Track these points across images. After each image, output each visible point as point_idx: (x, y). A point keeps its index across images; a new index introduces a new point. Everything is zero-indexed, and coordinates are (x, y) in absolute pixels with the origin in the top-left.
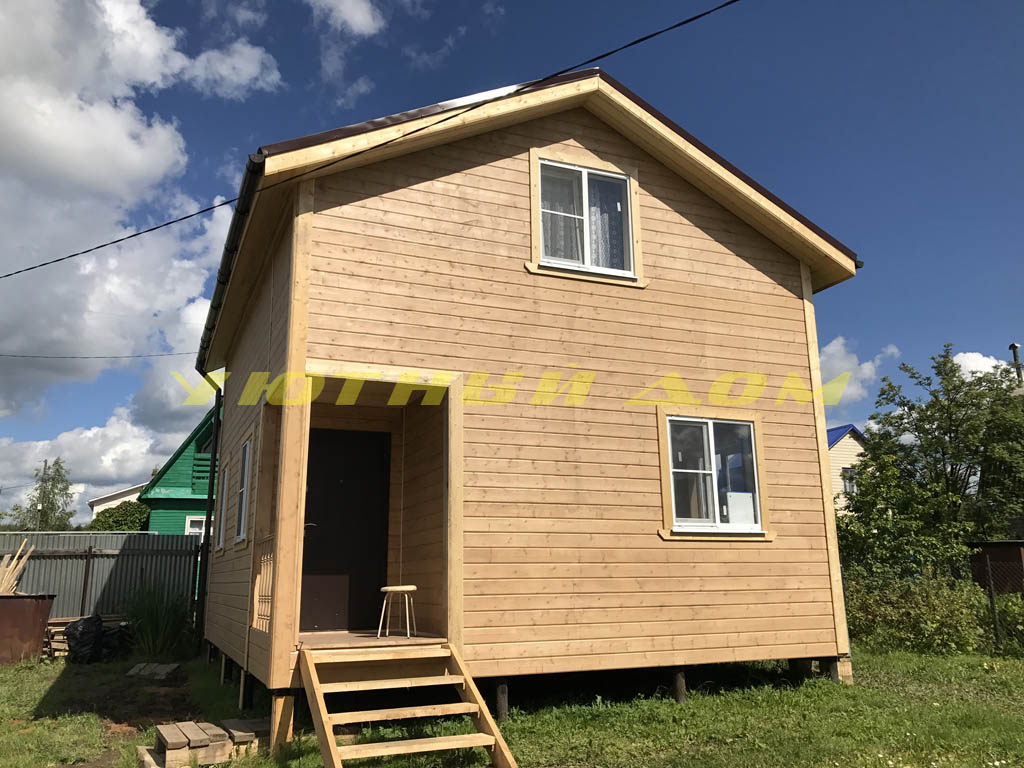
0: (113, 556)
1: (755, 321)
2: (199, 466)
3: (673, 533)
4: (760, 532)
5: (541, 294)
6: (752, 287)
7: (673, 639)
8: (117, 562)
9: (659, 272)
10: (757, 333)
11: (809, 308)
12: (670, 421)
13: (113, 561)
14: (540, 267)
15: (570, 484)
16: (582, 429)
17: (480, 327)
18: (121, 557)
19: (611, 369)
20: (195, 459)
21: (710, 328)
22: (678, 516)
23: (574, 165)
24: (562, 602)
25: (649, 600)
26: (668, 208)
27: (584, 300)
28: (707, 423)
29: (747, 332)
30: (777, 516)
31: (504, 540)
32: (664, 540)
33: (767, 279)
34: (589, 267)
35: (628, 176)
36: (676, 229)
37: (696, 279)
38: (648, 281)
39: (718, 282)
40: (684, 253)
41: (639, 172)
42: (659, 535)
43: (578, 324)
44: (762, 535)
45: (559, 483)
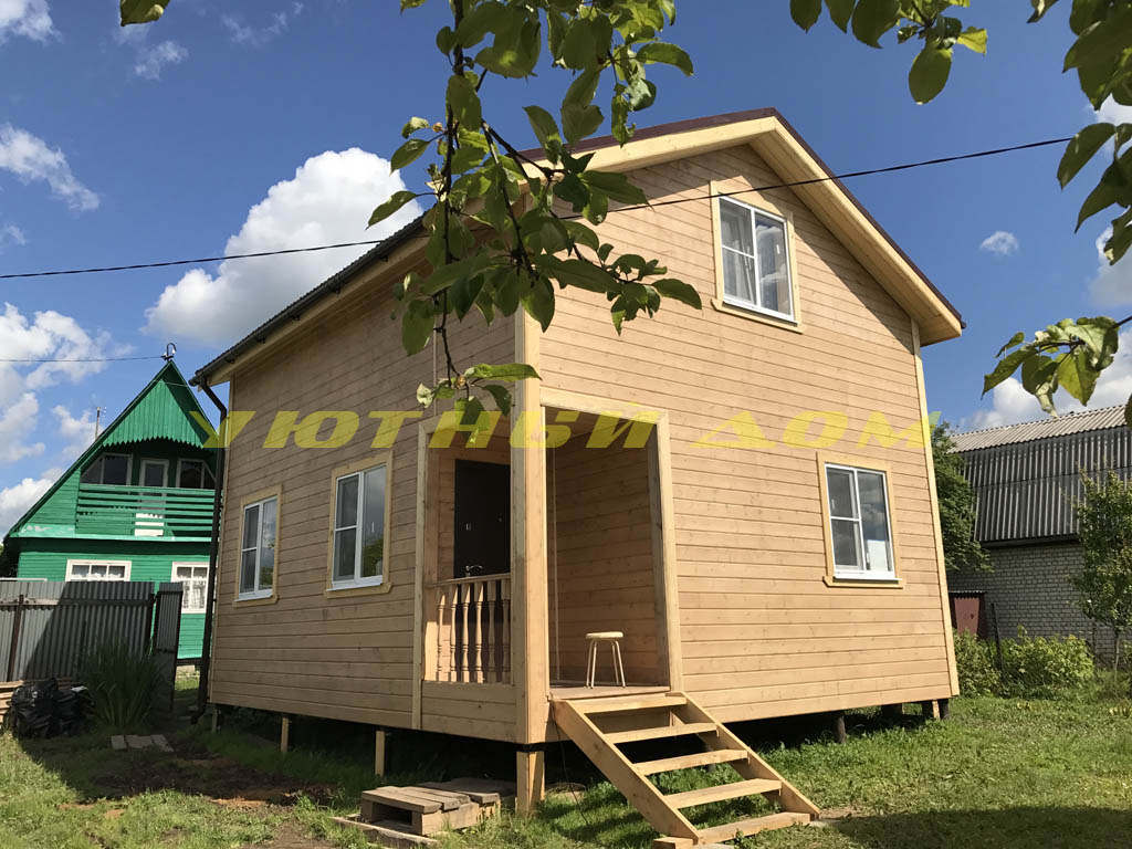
0: (49, 607)
1: (881, 373)
2: (83, 498)
3: (835, 580)
4: (893, 578)
5: (726, 333)
6: (878, 340)
7: (838, 684)
8: (54, 614)
9: (811, 317)
10: (884, 385)
11: (919, 362)
12: (828, 468)
13: (48, 613)
14: (724, 304)
15: (754, 529)
16: (762, 474)
17: (679, 363)
18: (58, 608)
19: (781, 413)
20: (80, 490)
21: (850, 377)
22: (837, 563)
23: (745, 203)
24: (756, 648)
25: (820, 646)
26: (815, 254)
27: (757, 341)
28: (852, 472)
29: (877, 384)
30: (906, 563)
31: (709, 585)
32: (828, 586)
33: (887, 332)
34: (759, 308)
35: (786, 219)
36: (823, 276)
37: (839, 328)
38: (806, 327)
39: (854, 333)
40: (828, 301)
41: (794, 216)
42: (824, 581)
43: (755, 366)
44: (896, 582)
45: (746, 528)
